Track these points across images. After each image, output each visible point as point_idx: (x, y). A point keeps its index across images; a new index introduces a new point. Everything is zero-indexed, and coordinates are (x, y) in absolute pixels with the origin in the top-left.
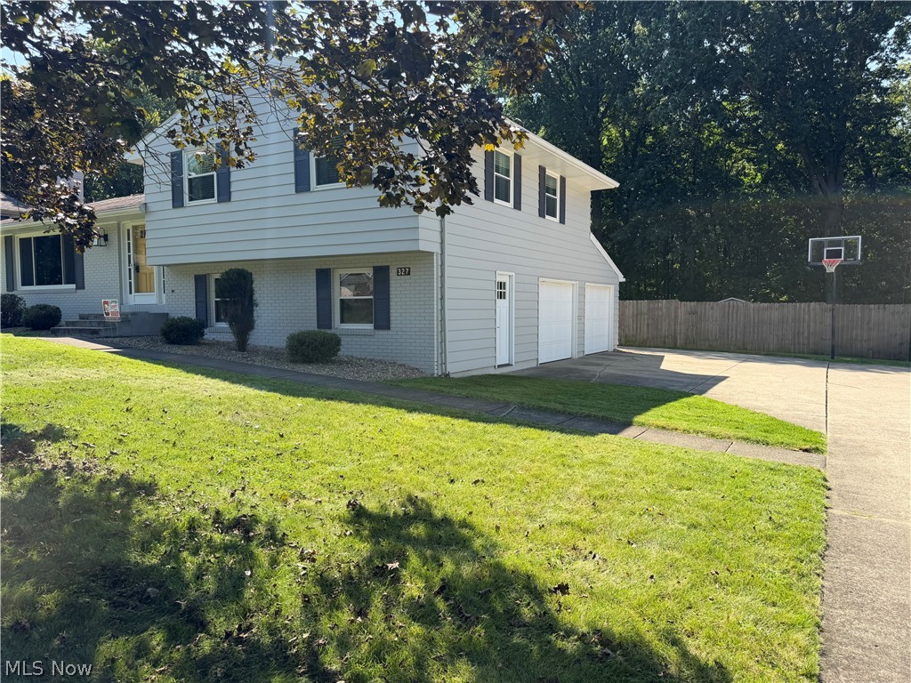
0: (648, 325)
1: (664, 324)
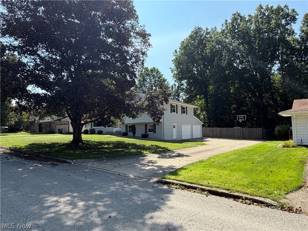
0: (212, 133)
1: (215, 133)
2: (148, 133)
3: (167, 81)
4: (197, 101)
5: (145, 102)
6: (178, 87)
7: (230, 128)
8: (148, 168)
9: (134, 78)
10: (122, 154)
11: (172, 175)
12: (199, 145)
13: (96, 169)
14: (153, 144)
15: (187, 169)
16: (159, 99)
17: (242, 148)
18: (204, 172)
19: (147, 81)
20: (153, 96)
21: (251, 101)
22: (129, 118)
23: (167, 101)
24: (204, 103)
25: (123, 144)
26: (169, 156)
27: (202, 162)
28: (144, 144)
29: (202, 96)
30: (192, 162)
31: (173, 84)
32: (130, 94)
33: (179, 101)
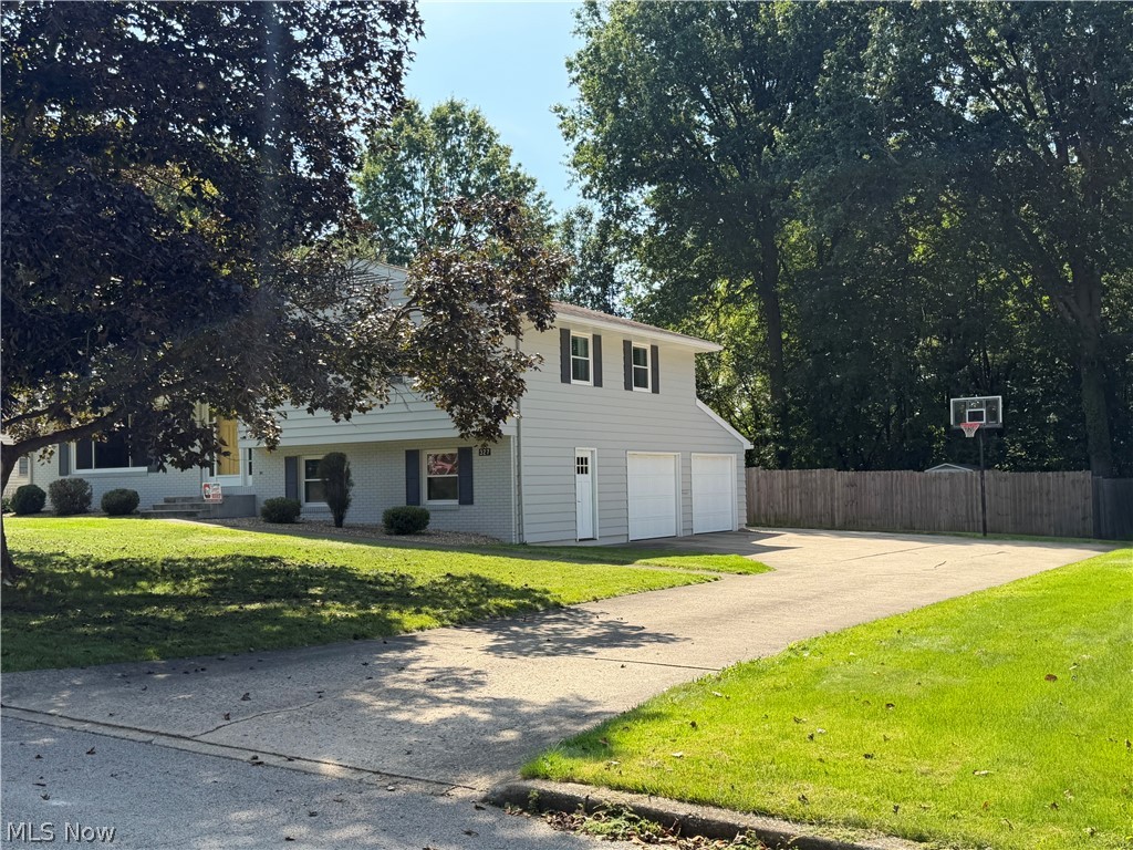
0: (801, 501)
1: (819, 500)
2: (426, 502)
3: (537, 191)
4: (717, 313)
5: (406, 315)
6: (605, 226)
7: (905, 473)
8: (431, 715)
9: (336, 163)
10: (268, 636)
11: (581, 756)
12: (729, 572)
13: (108, 731)
14: (458, 571)
15: (670, 715)
16: (494, 298)
17: (985, 587)
18: (771, 731)
19: (417, 185)
20: (460, 283)
21: (1030, 312)
22: (310, 411)
23: (540, 310)
24: (753, 322)
25: (273, 572)
26: (555, 641)
27: (750, 671)
28: (404, 571)
29: (747, 283)
30: (698, 674)
31: (574, 208)
32: (316, 268)
33: (611, 312)
